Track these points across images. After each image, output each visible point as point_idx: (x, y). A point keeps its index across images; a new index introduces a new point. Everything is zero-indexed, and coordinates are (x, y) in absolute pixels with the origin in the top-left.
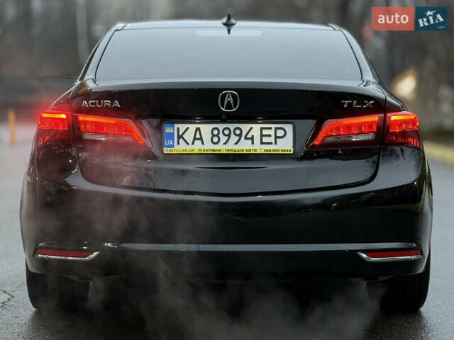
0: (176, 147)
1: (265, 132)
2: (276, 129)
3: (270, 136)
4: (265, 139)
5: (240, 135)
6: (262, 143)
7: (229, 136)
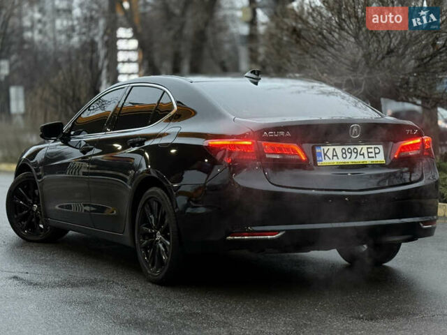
0: (324, 161)
1: (370, 150)
2: (375, 148)
3: (372, 152)
4: (370, 155)
5: (357, 152)
6: (369, 157)
7: (351, 153)
